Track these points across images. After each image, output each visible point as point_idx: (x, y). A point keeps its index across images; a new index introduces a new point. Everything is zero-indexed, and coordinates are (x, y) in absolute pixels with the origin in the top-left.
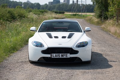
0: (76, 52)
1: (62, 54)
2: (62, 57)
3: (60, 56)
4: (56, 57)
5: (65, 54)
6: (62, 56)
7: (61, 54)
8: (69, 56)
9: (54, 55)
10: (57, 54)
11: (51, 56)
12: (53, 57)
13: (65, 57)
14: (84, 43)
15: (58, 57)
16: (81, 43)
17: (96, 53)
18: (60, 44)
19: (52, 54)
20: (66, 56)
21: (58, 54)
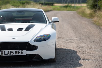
0: (35, 48)
1: (16, 51)
2: (17, 55)
3: (14, 53)
4: (8, 55)
5: (21, 50)
6: (16, 53)
7: (14, 51)
8: (25, 52)
9: (6, 52)
10: (9, 51)
11: (2, 53)
12: (4, 55)
13: (20, 54)
14: (45, 36)
15: (11, 55)
16: (41, 36)
17: (70, 50)
18: (14, 38)
19: (4, 51)
20: (21, 52)
21: (11, 51)
